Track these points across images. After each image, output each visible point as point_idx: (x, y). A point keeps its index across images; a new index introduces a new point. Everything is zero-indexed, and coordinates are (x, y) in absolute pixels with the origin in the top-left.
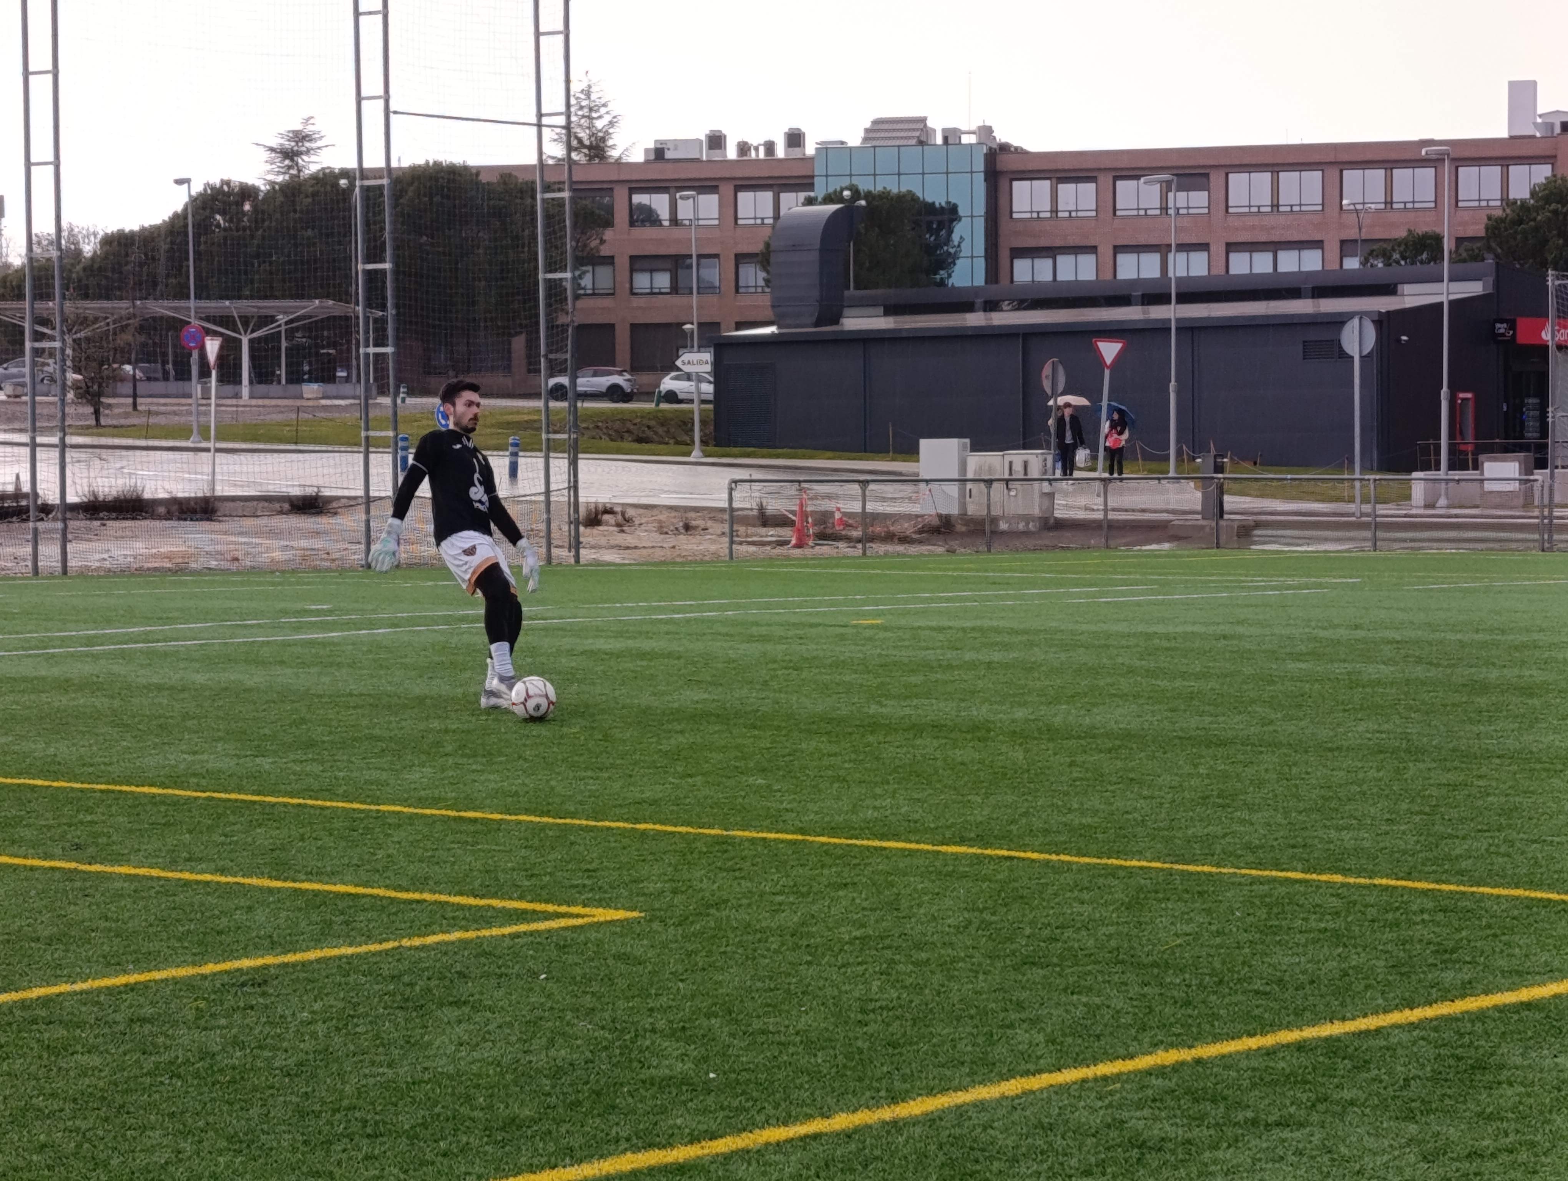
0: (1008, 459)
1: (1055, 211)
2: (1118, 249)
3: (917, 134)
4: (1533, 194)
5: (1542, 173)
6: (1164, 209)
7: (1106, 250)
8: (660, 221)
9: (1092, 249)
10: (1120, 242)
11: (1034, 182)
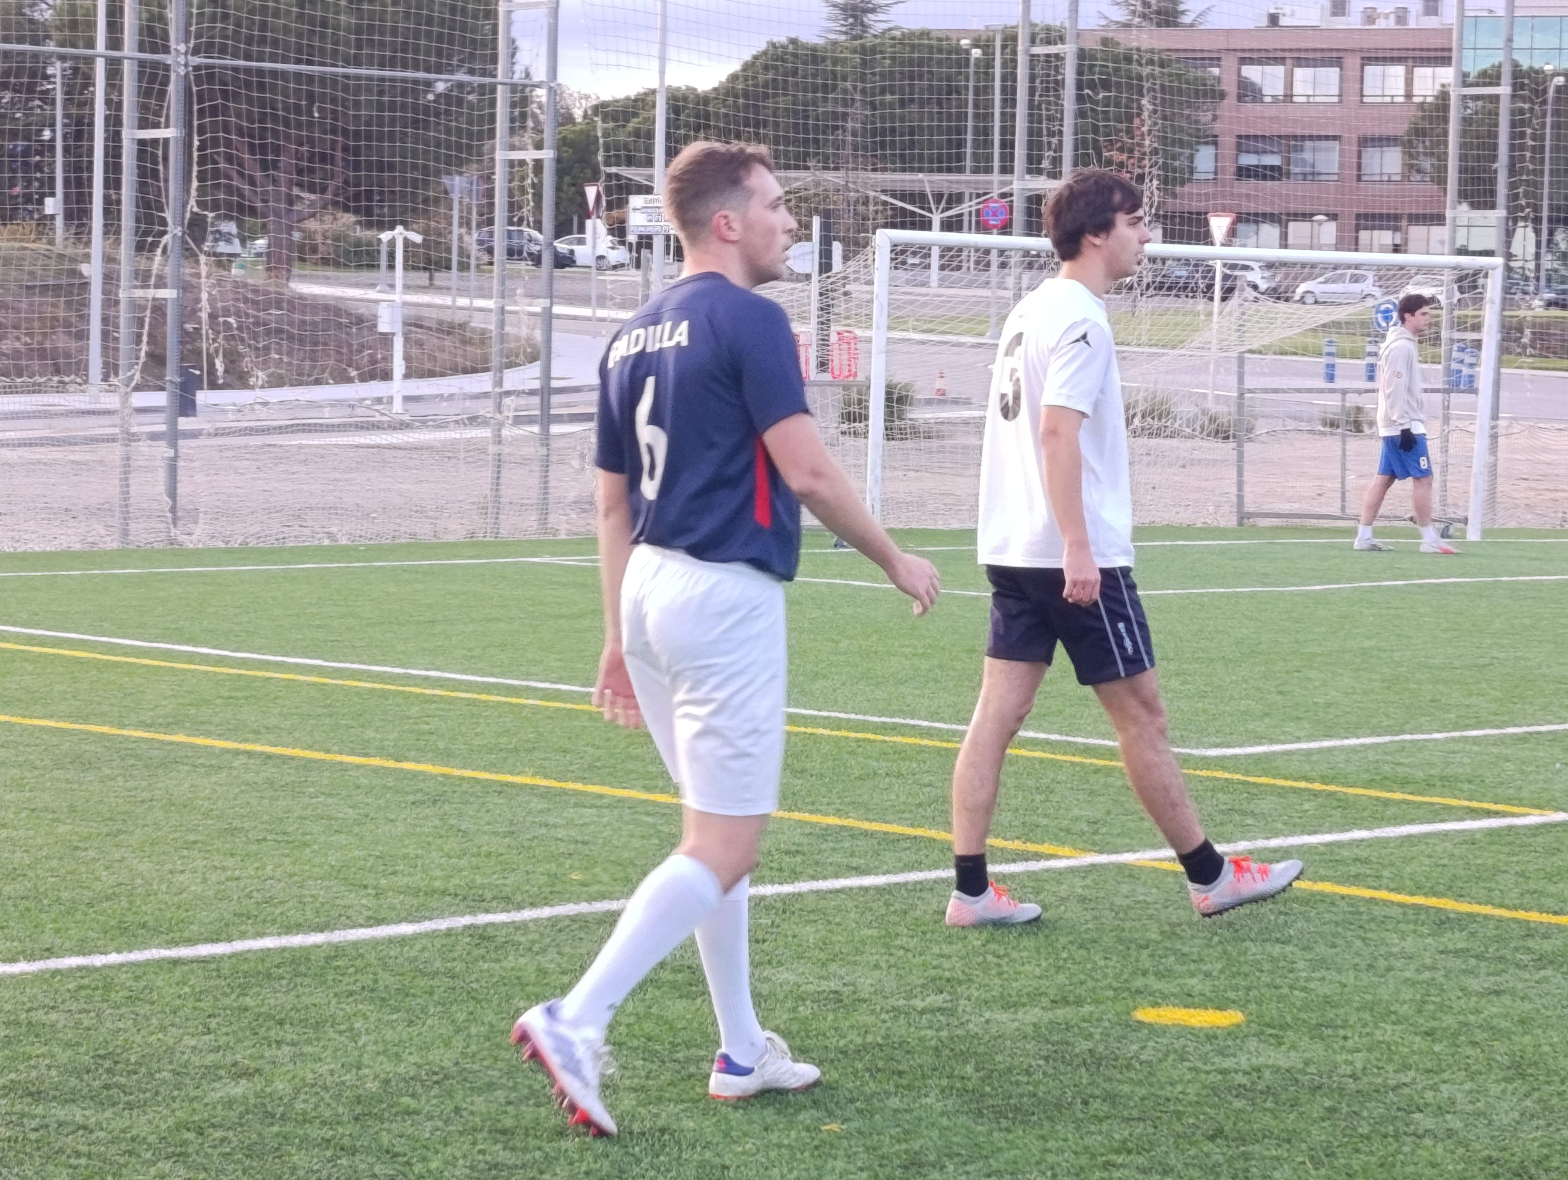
8: (1262, 97)
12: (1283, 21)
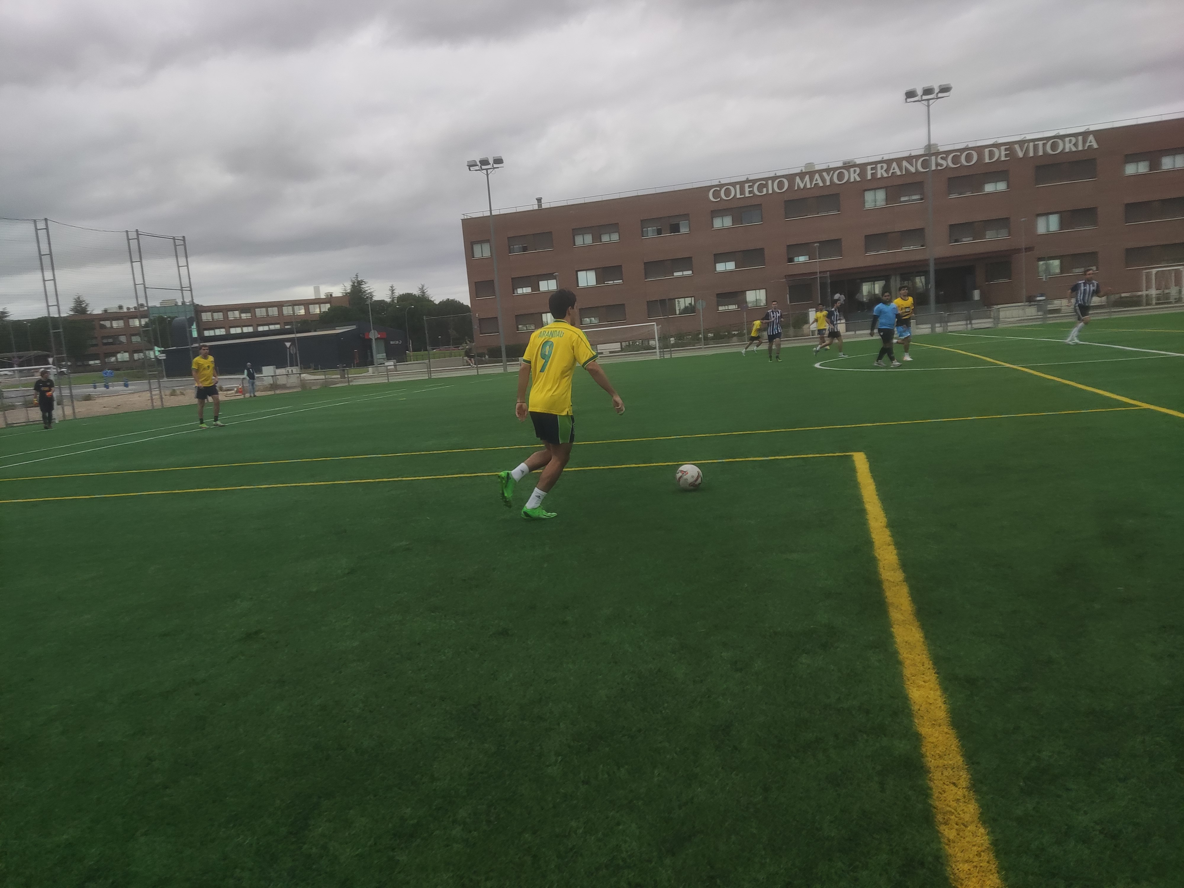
0: (287, 370)
1: (213, 319)
3: (175, 303)
4: (328, 309)
5: (328, 306)
6: (241, 317)
7: (227, 327)
9: (223, 327)
10: (231, 326)
11: (207, 313)
12: (108, 311)
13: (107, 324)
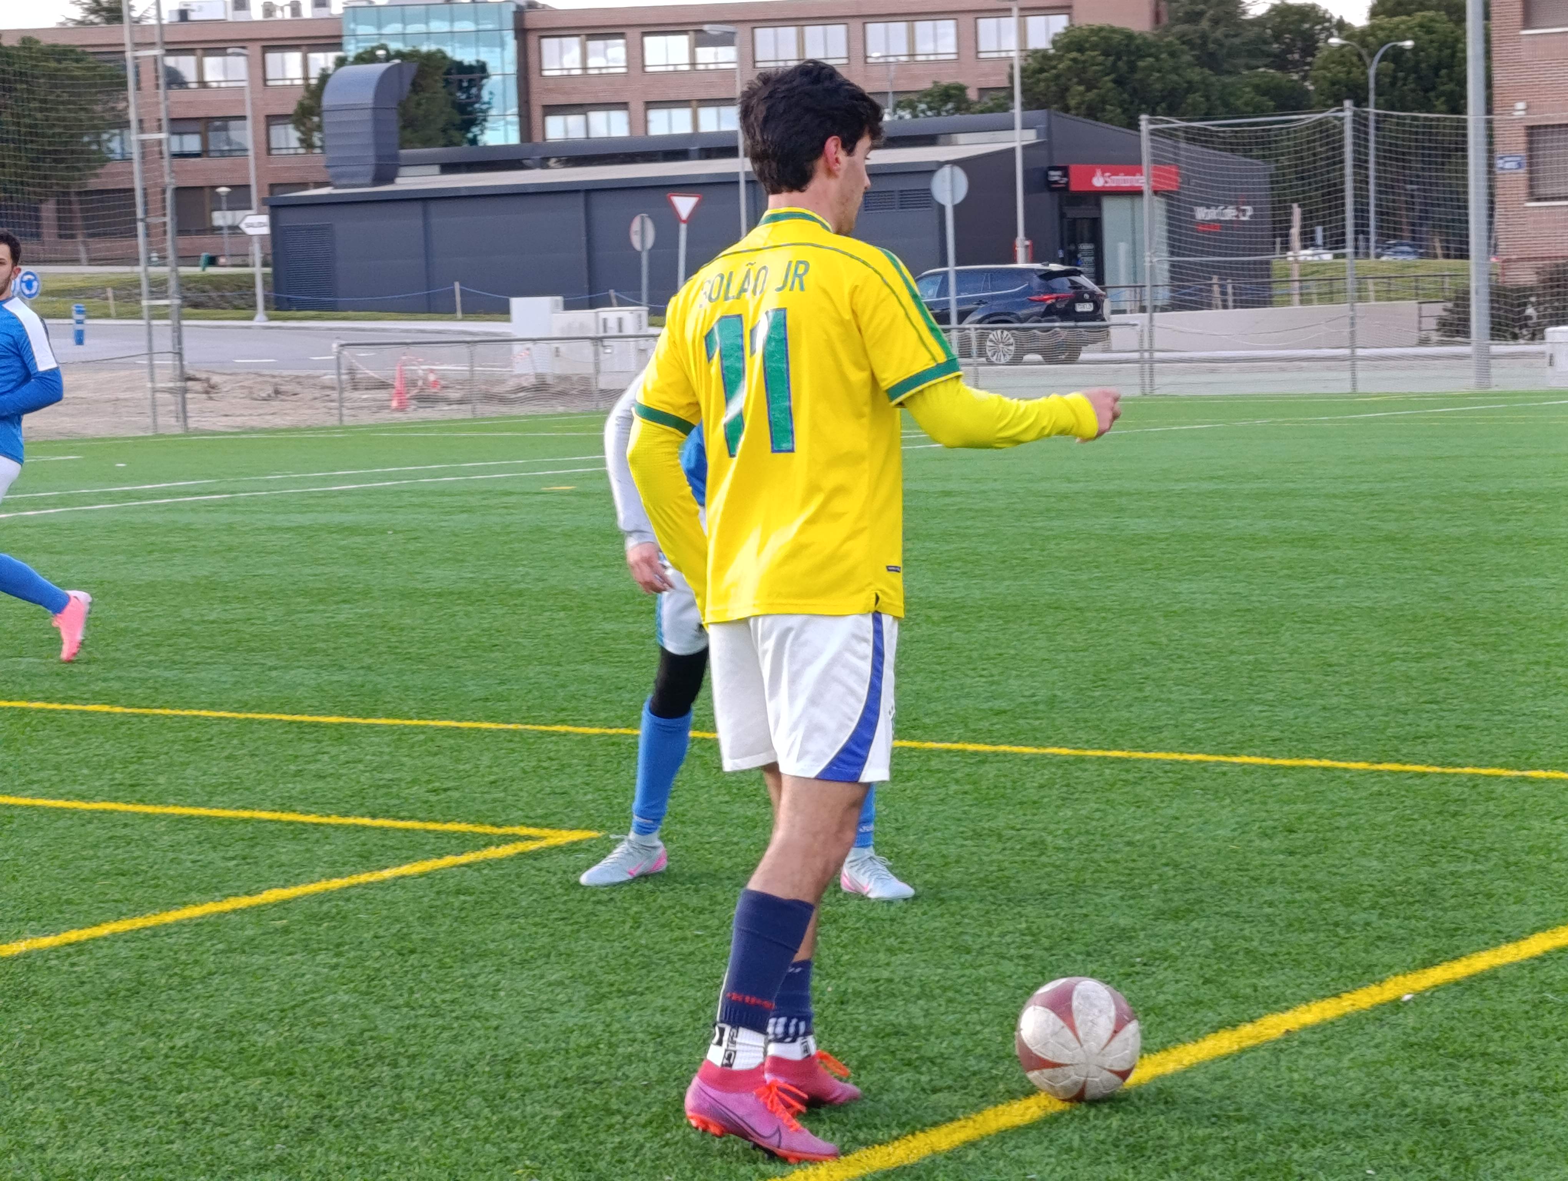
1: (585, 68)
2: (650, 105)
4: (1054, 42)
5: (1059, 23)
6: (693, 64)
7: (637, 106)
8: (186, 83)
9: (623, 106)
10: (650, 98)
11: (564, 40)
12: (193, 16)
13: (186, 65)
